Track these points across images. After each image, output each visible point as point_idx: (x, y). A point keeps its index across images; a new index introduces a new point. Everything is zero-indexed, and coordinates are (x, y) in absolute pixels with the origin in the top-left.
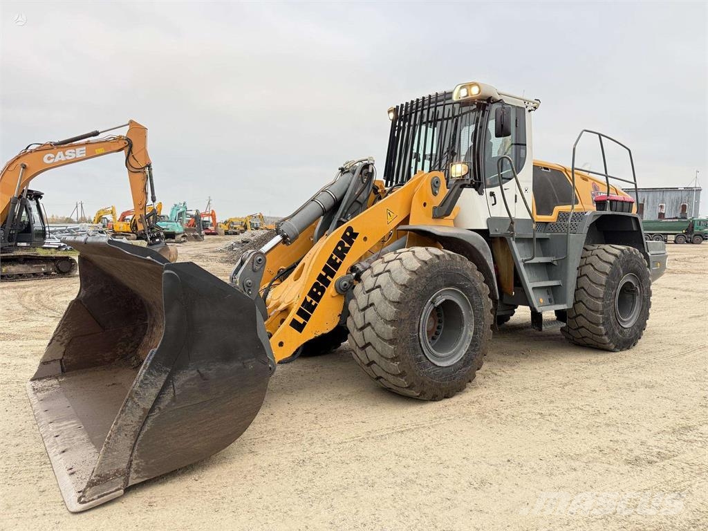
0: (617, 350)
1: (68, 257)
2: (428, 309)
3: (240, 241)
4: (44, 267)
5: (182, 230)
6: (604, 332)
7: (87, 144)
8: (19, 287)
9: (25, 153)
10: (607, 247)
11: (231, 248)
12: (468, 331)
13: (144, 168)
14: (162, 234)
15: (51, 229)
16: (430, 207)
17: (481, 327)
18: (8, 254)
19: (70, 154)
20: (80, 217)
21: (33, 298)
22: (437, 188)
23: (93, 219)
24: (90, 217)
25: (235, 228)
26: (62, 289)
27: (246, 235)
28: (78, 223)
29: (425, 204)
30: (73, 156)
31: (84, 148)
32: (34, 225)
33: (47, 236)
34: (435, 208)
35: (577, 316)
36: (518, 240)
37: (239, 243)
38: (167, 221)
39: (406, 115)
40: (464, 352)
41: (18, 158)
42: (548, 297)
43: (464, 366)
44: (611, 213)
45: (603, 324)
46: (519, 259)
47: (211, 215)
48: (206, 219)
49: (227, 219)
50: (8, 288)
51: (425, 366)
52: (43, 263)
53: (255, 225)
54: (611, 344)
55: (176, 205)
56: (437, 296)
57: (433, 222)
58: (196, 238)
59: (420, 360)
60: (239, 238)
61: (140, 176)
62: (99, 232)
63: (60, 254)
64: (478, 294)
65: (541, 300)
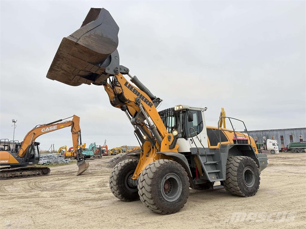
0: (246, 196)
1: (47, 168)
2: (164, 181)
3: (116, 158)
4: (38, 172)
5: (93, 154)
6: (239, 189)
7: (57, 124)
8: (28, 180)
9: (35, 129)
10: (238, 157)
11: (112, 161)
12: (180, 189)
13: (78, 132)
14: (83, 157)
15: (42, 156)
16: (168, 145)
17: (185, 187)
18: (25, 167)
19: (51, 128)
20: (52, 150)
21: (33, 184)
22: (170, 139)
23: (57, 151)
24: (56, 151)
25: (116, 152)
26: (44, 180)
27: (118, 155)
28: (52, 153)
29: (166, 145)
30: (52, 129)
31: (56, 126)
32: (36, 155)
33: (40, 159)
34: (169, 145)
35: (229, 183)
36: (201, 156)
37: (115, 159)
38: (87, 151)
39: (163, 115)
40: (179, 196)
41: (32, 130)
42: (216, 176)
43: (179, 202)
44: (238, 144)
45: (238, 186)
46: (202, 162)
47: (106, 147)
48: (104, 149)
49: (113, 148)
50: (24, 180)
51: (163, 201)
52: (37, 170)
53: (124, 151)
54: (243, 194)
55: (91, 144)
56: (167, 176)
57: (169, 150)
58: (99, 157)
59: (161, 199)
60: (115, 157)
61: (76, 135)
62: (60, 157)
63: (44, 166)
64: (183, 175)
65: (213, 178)
